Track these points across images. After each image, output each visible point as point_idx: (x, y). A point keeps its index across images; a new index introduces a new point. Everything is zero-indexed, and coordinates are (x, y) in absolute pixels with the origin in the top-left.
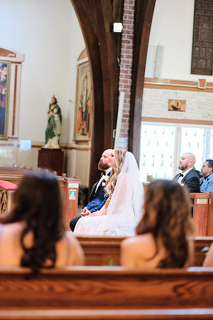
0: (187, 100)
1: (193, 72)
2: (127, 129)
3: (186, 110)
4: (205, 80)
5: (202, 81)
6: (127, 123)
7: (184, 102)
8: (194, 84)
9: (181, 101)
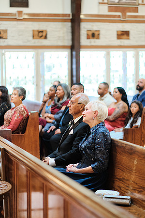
0: (8, 29)
1: (11, 5)
3: (9, 38)
4: (22, 12)
5: (20, 13)
7: (5, 31)
8: (12, 16)
9: (3, 30)
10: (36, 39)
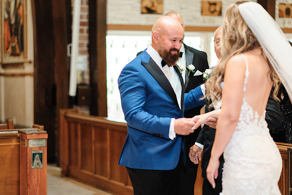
2: (86, 42)
6: (86, 34)
10: (207, 15)
